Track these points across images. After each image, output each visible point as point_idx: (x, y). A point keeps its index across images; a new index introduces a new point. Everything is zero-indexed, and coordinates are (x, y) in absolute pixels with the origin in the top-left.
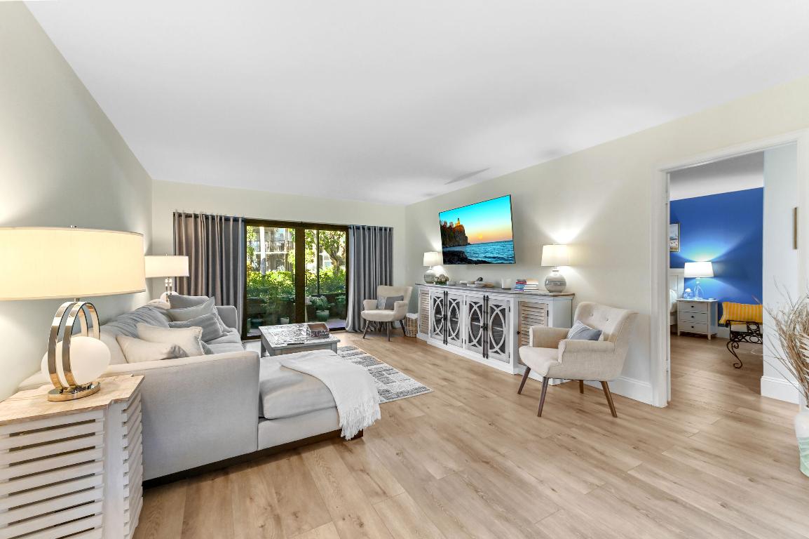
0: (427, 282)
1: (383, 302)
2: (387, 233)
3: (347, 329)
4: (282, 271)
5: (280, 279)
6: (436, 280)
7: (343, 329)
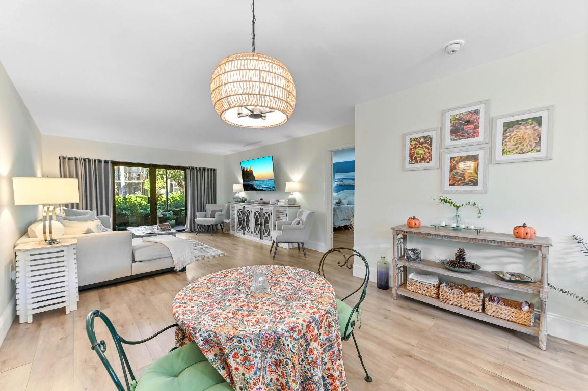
0: (236, 202)
1: (209, 213)
2: (212, 172)
3: (186, 230)
4: (139, 195)
5: (139, 200)
6: (239, 200)
7: (184, 230)
